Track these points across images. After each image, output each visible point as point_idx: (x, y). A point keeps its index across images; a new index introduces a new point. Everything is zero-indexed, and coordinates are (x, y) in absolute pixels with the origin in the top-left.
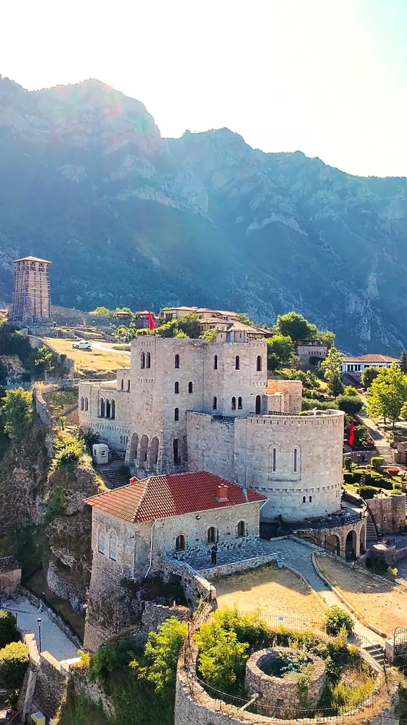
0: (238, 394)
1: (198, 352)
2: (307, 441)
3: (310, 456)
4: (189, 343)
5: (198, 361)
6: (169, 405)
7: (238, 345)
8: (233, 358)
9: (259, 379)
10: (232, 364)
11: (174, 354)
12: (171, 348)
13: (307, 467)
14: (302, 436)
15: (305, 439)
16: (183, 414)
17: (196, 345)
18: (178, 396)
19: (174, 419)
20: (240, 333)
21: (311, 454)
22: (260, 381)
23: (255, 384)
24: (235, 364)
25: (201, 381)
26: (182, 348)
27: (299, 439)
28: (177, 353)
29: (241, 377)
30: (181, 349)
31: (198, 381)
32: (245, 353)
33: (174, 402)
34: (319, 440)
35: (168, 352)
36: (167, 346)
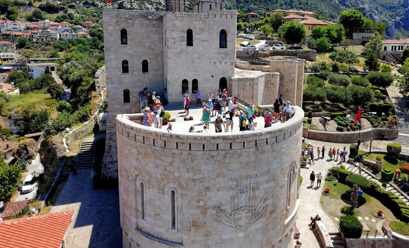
0: (191, 76)
1: (154, 25)
2: (194, 180)
3: (198, 207)
4: (141, 15)
5: (155, 37)
6: (114, 85)
7: (189, 15)
8: (183, 31)
9: (223, 58)
10: (181, 39)
11: (119, 29)
12: (114, 21)
13: (194, 225)
14: (183, 170)
15: (190, 175)
16: (135, 95)
17: (150, 17)
18: (126, 76)
19: (123, 101)
20: (209, 4)
21: (201, 203)
22: (225, 60)
23: (218, 64)
24: (186, 39)
25: (159, 59)
26: (131, 21)
27: (177, 175)
28: (123, 26)
29: (196, 55)
30: (128, 23)
31: (156, 59)
32: (202, 26)
33: (121, 83)
34: (219, 179)
35: (109, 25)
36: (108, 18)
